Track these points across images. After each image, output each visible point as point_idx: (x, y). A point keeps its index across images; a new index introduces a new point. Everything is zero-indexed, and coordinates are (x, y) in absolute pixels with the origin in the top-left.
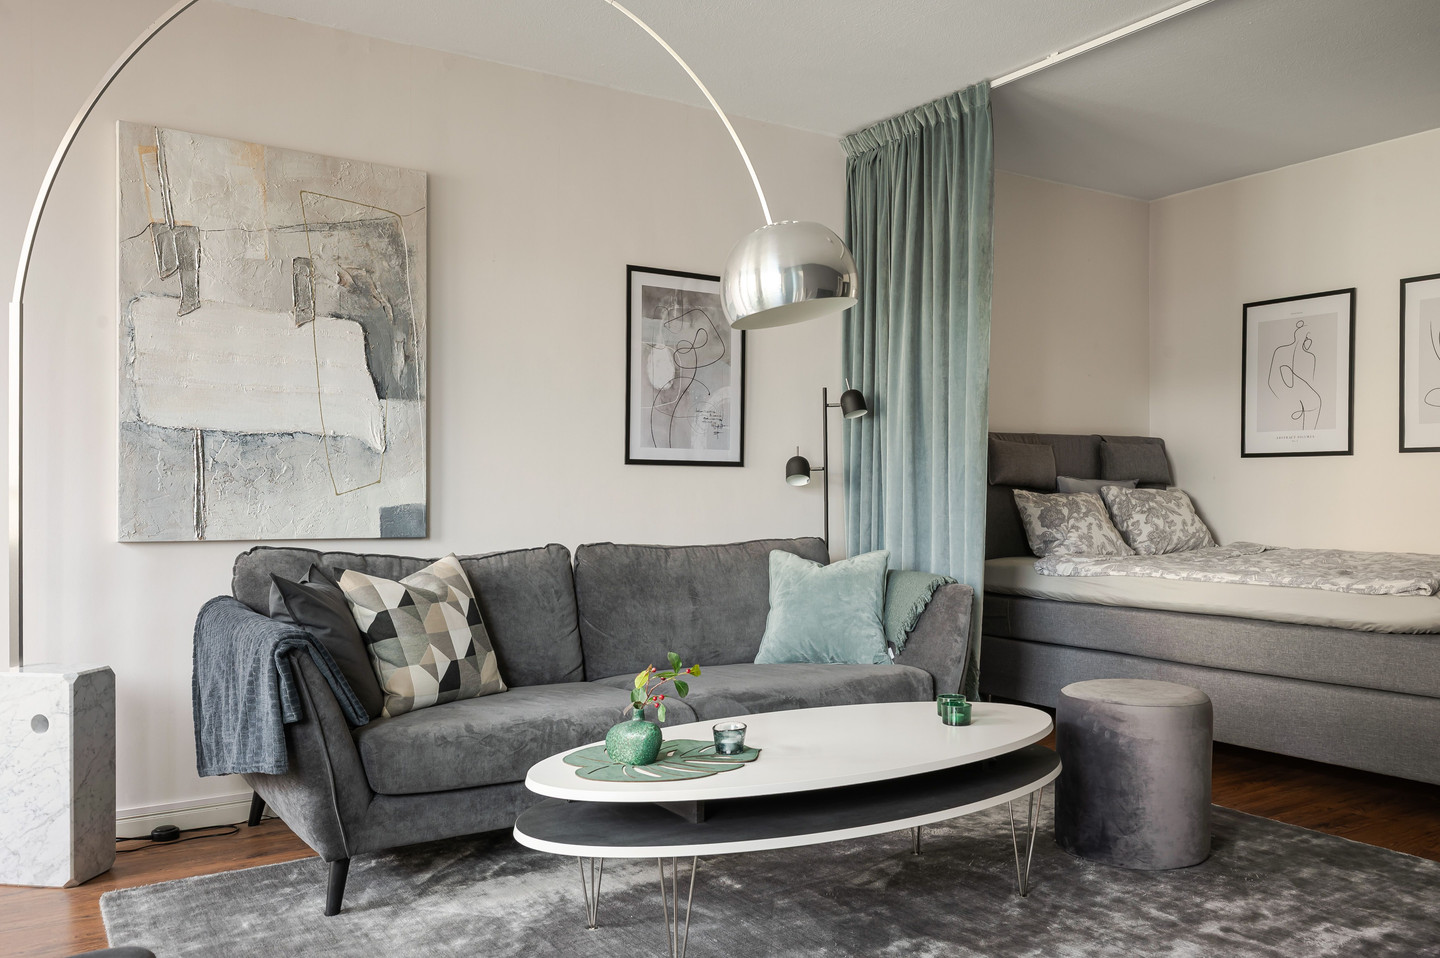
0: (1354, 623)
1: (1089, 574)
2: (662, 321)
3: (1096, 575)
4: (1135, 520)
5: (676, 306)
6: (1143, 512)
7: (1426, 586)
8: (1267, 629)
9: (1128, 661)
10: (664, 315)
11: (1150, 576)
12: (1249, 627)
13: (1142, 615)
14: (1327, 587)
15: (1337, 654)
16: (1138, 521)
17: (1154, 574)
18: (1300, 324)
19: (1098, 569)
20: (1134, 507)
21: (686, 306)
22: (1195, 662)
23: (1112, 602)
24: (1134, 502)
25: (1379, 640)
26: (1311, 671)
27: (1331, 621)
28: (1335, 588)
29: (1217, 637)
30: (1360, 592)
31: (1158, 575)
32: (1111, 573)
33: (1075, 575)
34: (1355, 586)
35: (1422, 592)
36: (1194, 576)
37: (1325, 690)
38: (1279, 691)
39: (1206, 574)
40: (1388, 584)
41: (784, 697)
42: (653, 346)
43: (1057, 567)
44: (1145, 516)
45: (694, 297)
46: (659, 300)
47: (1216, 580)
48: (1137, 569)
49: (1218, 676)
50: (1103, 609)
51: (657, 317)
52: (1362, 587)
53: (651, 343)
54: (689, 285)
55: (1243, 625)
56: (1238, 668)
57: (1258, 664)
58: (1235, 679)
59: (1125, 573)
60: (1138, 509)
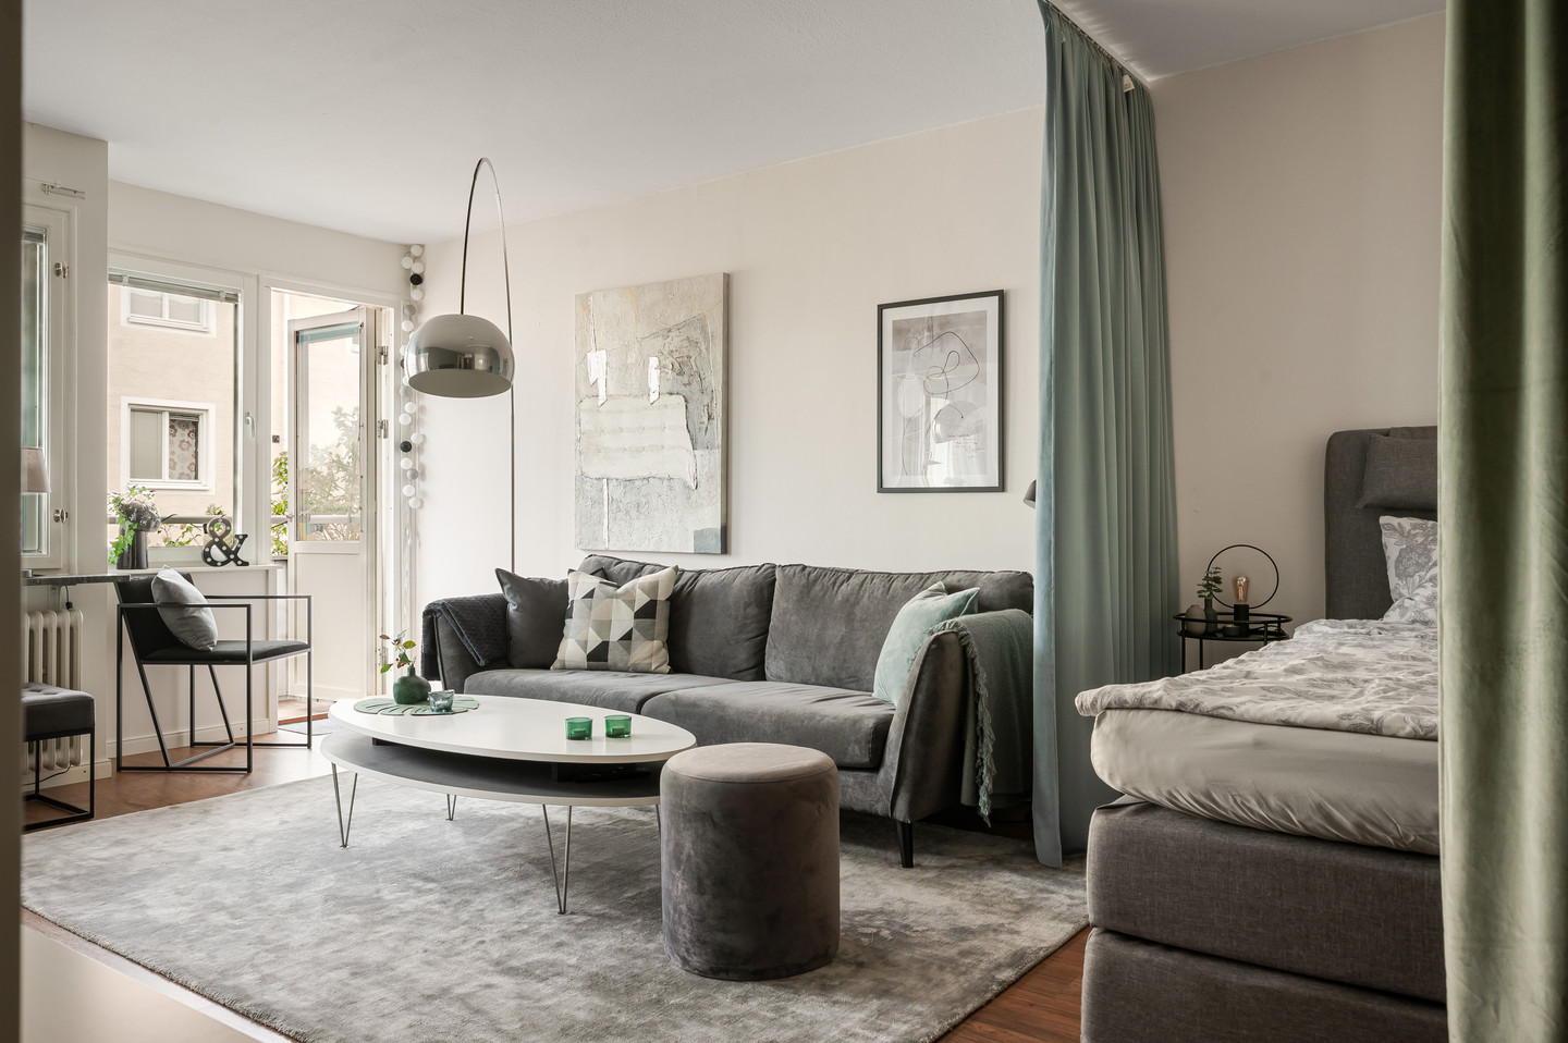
2: (912, 352)
5: (926, 334)
10: (914, 345)
21: (936, 331)
42: (903, 377)
45: (945, 322)
46: (909, 330)
51: (907, 348)
53: (901, 374)
54: (939, 310)
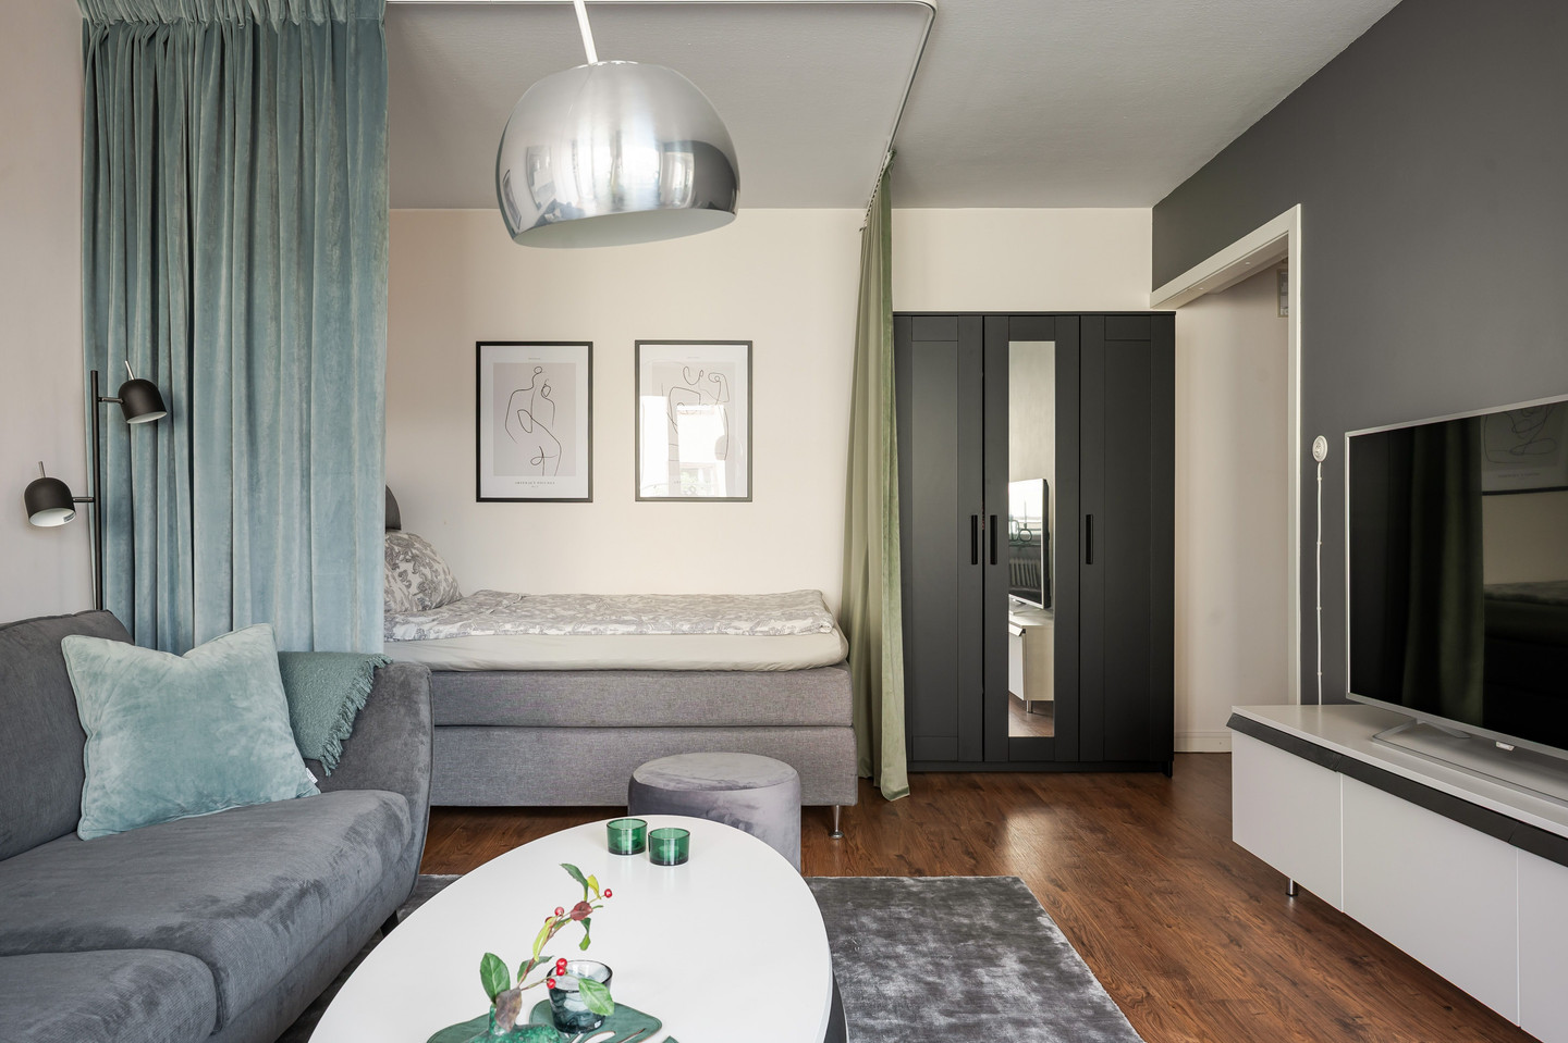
0: (760, 664)
1: (442, 635)
3: (451, 636)
4: (401, 570)
6: (407, 561)
7: (828, 624)
8: (666, 680)
9: (496, 733)
11: (526, 633)
12: (646, 679)
13: (513, 678)
14: (731, 631)
15: (740, 697)
16: (405, 571)
17: (531, 631)
18: (538, 370)
19: (453, 629)
20: (398, 554)
22: (583, 723)
23: (475, 667)
24: (397, 549)
25: (782, 678)
26: (715, 717)
27: (737, 664)
28: (738, 631)
29: (609, 694)
30: (766, 634)
31: (537, 631)
32: (473, 633)
33: (422, 637)
34: (758, 629)
35: (822, 630)
36: (581, 630)
37: (729, 734)
38: (682, 741)
39: (594, 626)
40: (789, 624)
41: (297, 886)
43: (395, 630)
44: (411, 564)
47: (609, 632)
48: (508, 627)
49: (612, 736)
50: (458, 677)
52: (765, 629)
55: (638, 678)
56: (634, 724)
57: (659, 716)
58: (633, 736)
59: (492, 632)
60: (402, 557)
